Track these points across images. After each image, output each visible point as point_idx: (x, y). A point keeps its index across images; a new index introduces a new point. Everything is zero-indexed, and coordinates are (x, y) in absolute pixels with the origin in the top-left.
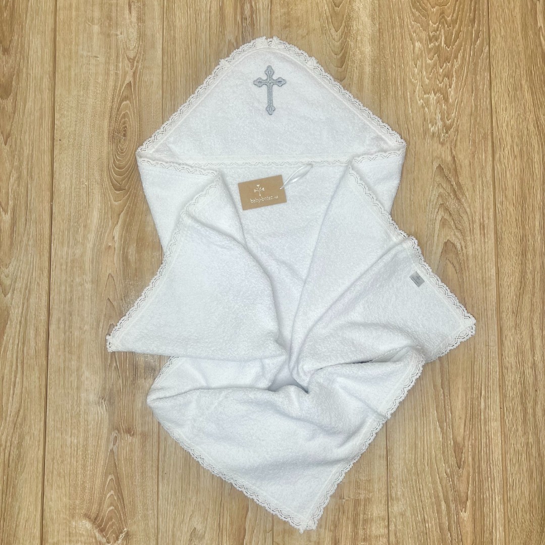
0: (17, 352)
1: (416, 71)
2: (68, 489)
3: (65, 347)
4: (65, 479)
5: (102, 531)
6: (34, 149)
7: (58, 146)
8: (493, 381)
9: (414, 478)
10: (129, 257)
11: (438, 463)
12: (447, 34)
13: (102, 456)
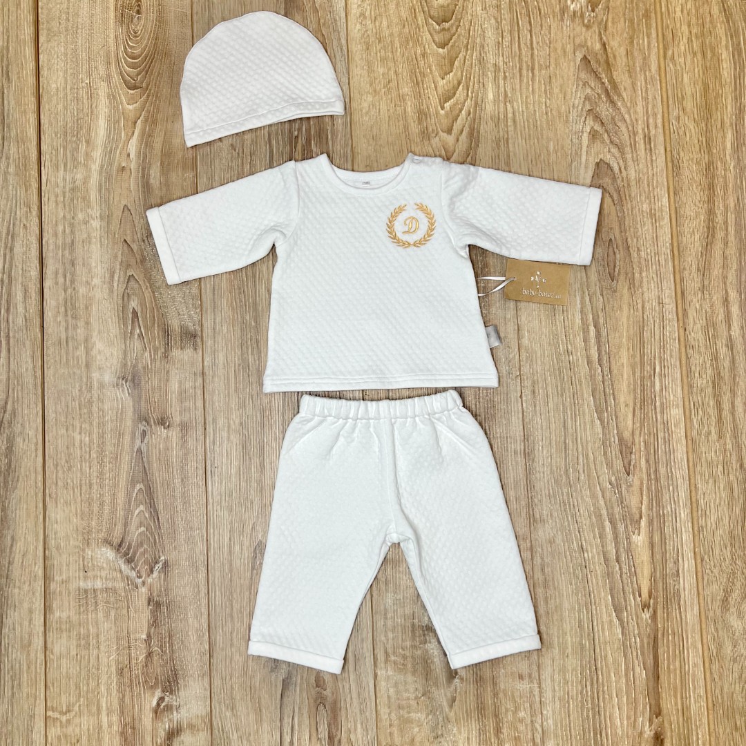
3: (66, 311)
4: (74, 492)
5: (129, 561)
6: (10, 40)
10: (152, 181)
13: (126, 458)
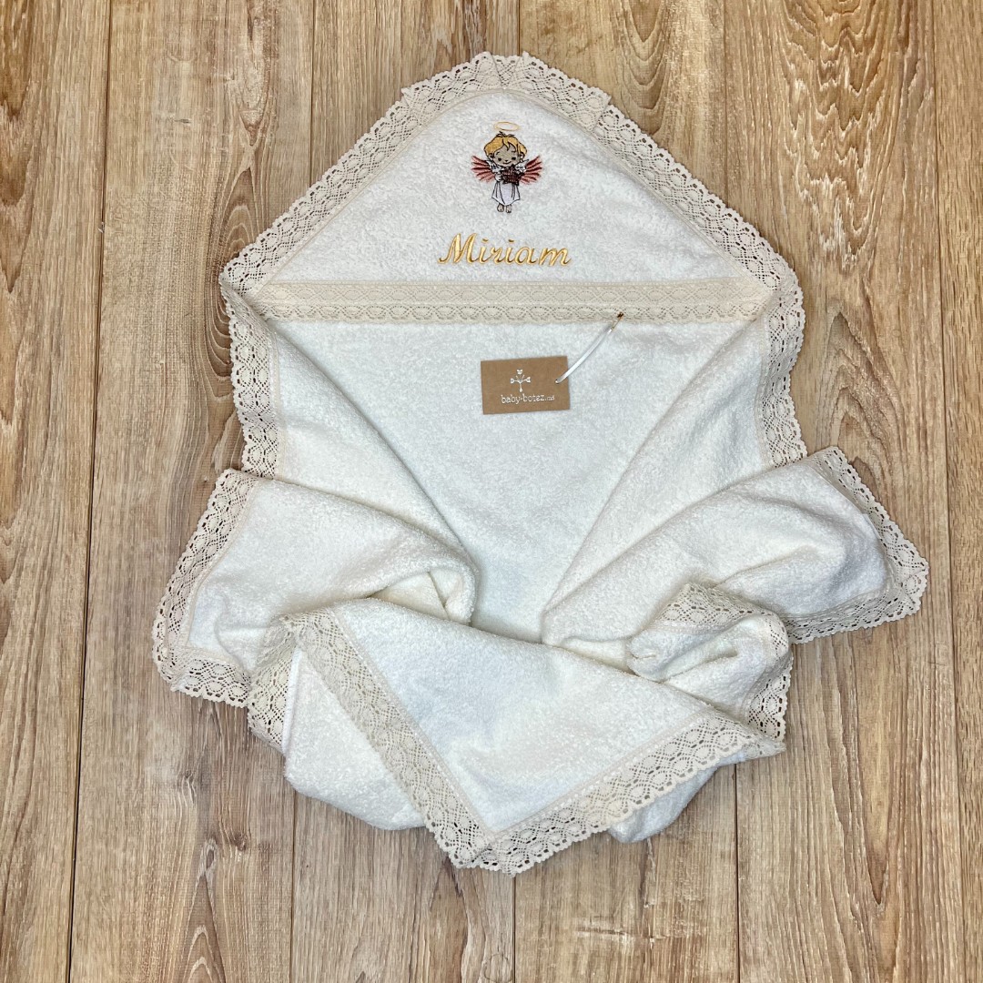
0: (25, 689)
1: (795, 136)
2: (116, 953)
7: (110, 290)
8: (944, 732)
9: (790, 919)
11: (837, 891)
12: (854, 66)
